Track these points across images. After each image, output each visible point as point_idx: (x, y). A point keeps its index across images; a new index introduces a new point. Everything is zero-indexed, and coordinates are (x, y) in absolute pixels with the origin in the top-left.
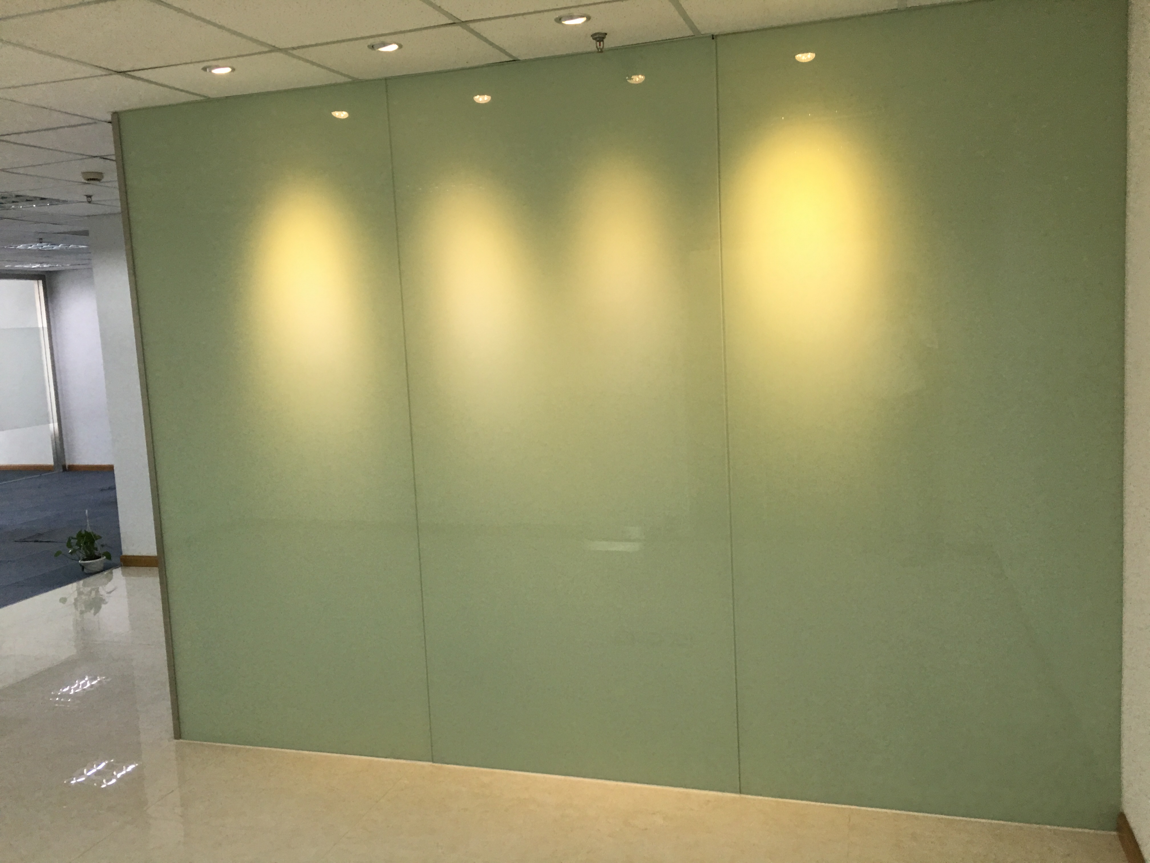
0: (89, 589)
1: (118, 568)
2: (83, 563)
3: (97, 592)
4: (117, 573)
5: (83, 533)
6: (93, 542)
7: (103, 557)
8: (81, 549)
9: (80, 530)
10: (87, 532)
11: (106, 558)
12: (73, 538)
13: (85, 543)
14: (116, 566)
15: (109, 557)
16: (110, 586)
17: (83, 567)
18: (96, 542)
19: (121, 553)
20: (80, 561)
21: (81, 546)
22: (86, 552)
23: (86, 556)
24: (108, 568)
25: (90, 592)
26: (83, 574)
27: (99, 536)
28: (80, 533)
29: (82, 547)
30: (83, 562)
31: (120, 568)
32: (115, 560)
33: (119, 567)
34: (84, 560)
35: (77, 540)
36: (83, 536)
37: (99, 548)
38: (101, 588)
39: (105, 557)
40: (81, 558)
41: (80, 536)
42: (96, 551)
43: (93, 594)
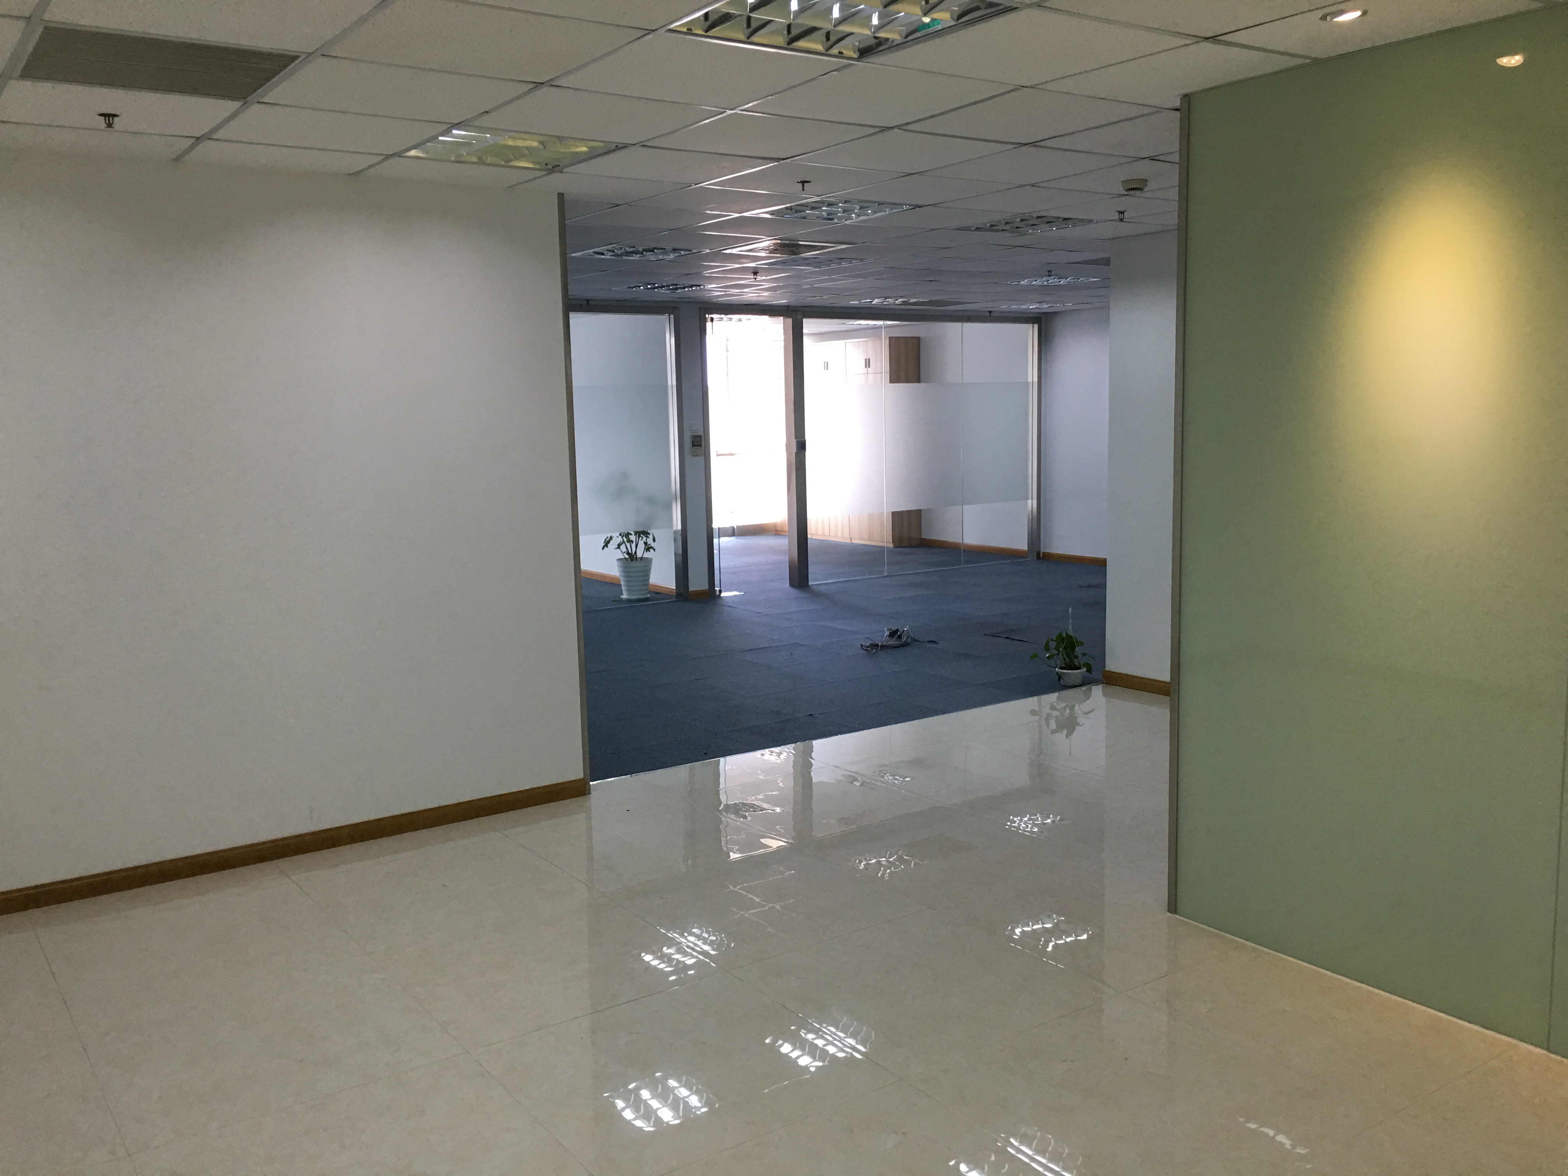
0: (1064, 705)
1: (1098, 684)
2: (1060, 672)
3: (1072, 709)
4: (1097, 691)
5: (1064, 635)
6: (1073, 649)
7: (1083, 668)
8: (1059, 655)
9: (1060, 632)
10: (1068, 635)
11: (1087, 671)
12: (1052, 640)
13: (1064, 648)
14: (1096, 682)
15: (1089, 670)
16: (1087, 705)
17: (1060, 677)
18: (1077, 649)
19: (1104, 667)
20: (1057, 669)
21: (1060, 651)
22: (1064, 659)
23: (1065, 664)
24: (1086, 682)
25: (1065, 708)
26: (1058, 685)
27: (1081, 642)
28: (1060, 635)
29: (1061, 653)
30: (1060, 670)
31: (1101, 686)
32: (1095, 674)
33: (1100, 684)
34: (1061, 668)
35: (1056, 643)
36: (1063, 640)
37: (1080, 656)
38: (1077, 707)
39: (1085, 669)
40: (1059, 666)
41: (1060, 639)
42: (1076, 660)
43: (1068, 711)
